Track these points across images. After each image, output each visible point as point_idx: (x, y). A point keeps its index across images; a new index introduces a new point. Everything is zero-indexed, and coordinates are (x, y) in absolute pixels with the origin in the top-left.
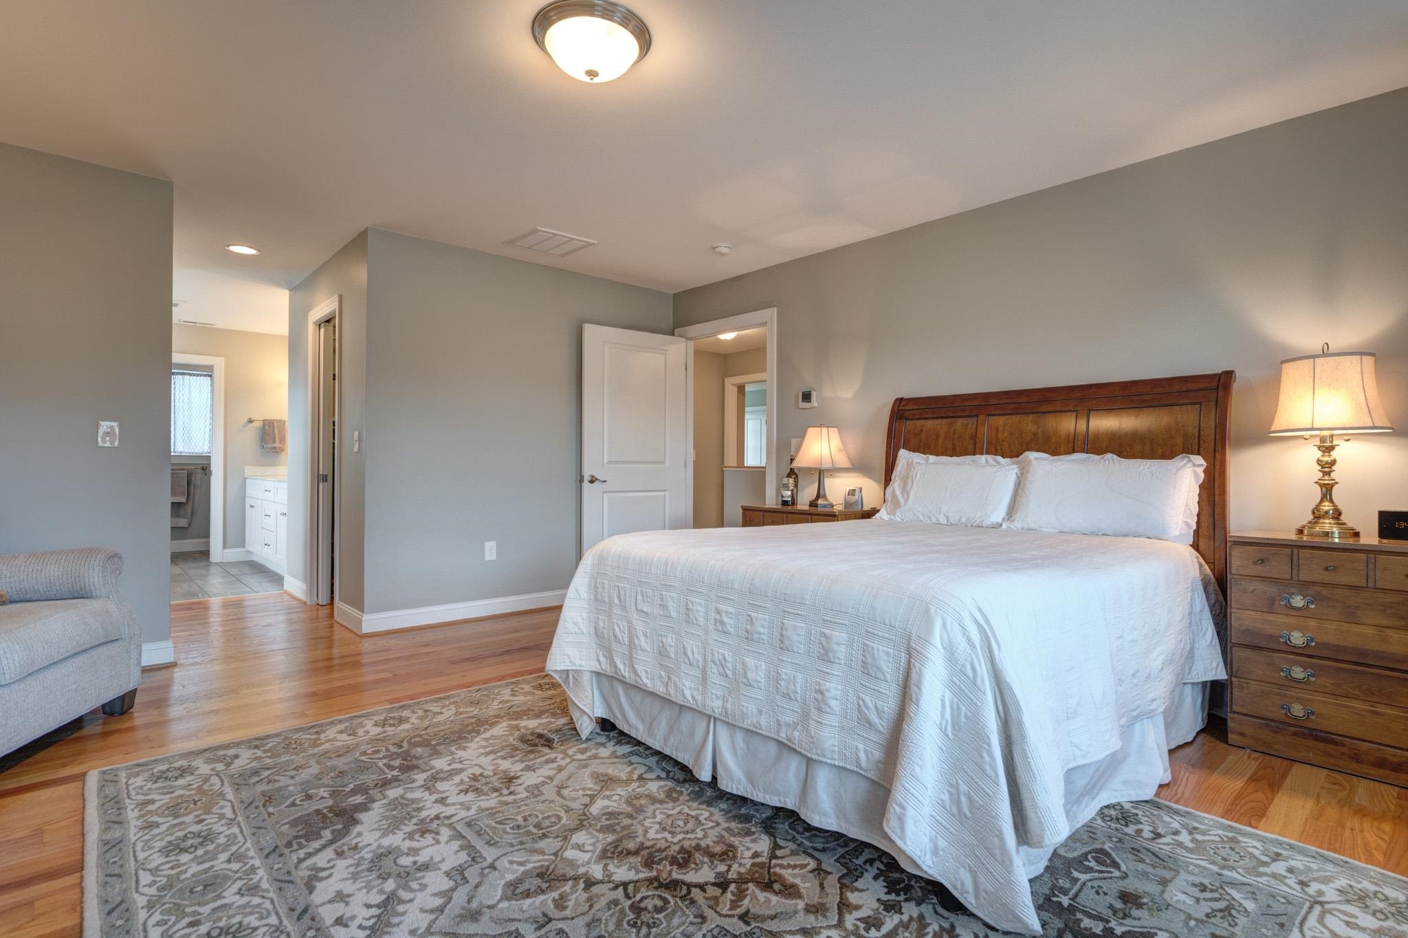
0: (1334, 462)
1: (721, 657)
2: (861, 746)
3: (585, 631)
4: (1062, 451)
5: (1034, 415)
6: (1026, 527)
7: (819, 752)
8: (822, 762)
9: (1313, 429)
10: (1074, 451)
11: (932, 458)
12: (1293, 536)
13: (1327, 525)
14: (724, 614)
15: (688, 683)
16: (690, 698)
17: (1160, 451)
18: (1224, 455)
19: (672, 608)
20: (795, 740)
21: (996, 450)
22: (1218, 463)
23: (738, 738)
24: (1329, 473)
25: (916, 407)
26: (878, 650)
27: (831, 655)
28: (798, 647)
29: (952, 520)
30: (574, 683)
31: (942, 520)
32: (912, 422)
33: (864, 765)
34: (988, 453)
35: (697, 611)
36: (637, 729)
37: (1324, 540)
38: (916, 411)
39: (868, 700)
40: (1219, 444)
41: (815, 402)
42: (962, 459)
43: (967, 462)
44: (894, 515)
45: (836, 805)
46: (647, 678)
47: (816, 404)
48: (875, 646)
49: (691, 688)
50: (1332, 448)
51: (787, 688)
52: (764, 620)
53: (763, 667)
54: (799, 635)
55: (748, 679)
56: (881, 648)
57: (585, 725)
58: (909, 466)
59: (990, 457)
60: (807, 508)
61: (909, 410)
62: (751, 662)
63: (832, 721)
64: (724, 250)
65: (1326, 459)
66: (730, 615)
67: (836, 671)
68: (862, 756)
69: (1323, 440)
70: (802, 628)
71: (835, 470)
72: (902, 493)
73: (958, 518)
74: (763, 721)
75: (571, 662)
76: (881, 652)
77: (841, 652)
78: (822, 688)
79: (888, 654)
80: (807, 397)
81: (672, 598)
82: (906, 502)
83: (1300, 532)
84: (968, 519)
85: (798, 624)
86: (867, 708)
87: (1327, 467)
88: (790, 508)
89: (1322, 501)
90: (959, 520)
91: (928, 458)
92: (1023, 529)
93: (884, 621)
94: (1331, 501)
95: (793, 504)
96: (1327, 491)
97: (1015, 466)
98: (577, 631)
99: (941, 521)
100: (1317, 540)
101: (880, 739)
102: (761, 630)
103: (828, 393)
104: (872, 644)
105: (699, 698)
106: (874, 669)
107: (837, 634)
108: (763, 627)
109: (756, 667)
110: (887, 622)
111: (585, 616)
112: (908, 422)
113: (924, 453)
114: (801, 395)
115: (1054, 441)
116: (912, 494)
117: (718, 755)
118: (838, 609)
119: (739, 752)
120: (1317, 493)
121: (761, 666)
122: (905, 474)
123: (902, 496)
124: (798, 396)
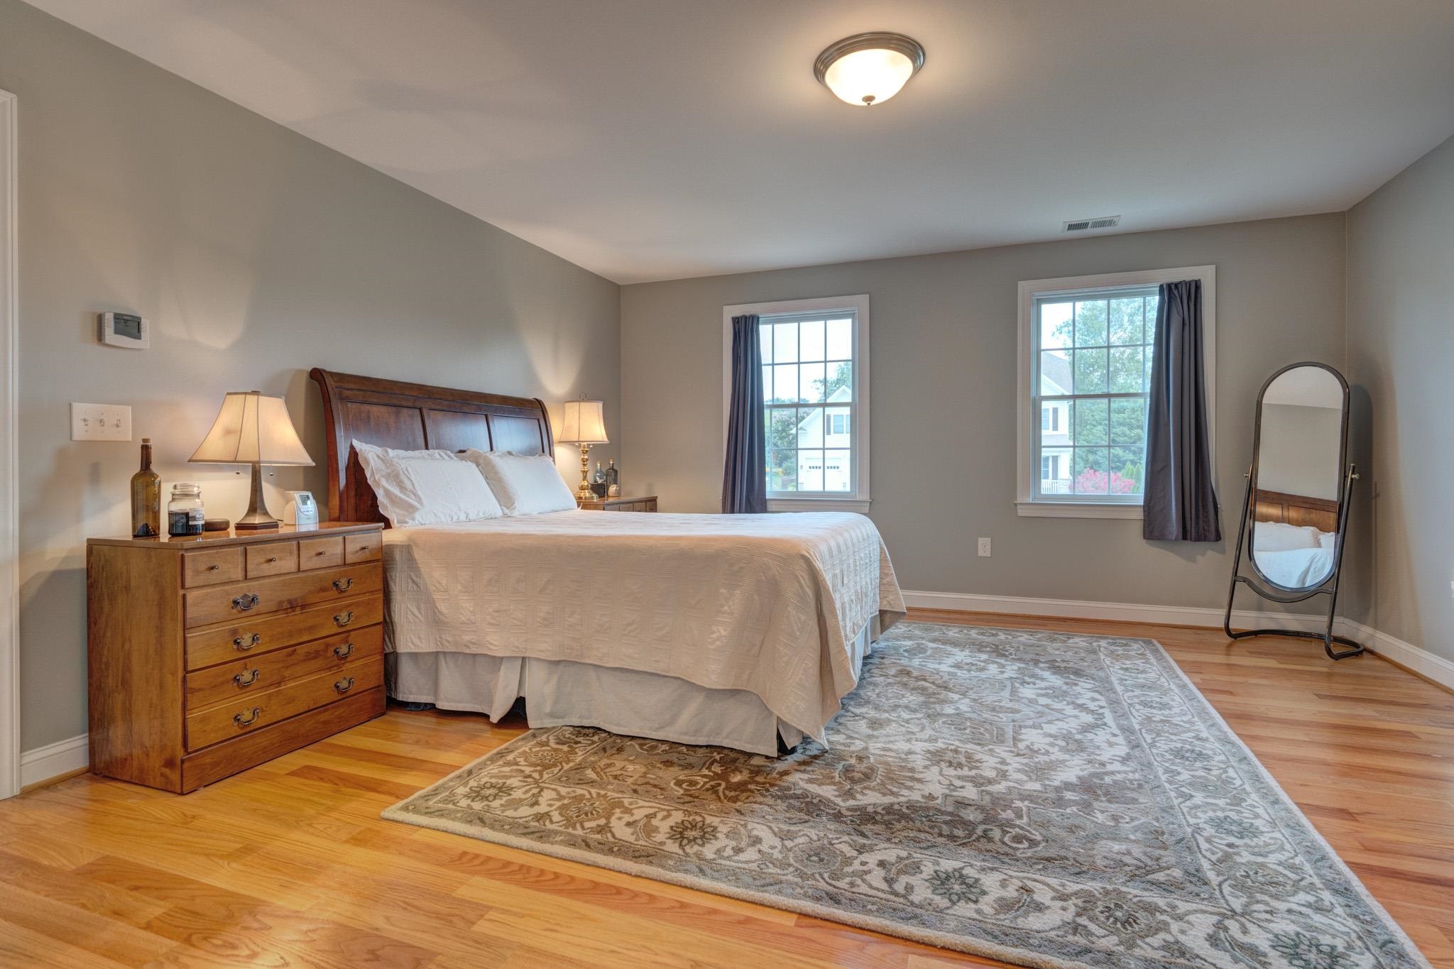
5: (461, 414)
6: (521, 513)
13: (587, 494)
18: (553, 455)
24: (586, 465)
25: (353, 386)
29: (471, 517)
31: (463, 517)
32: (354, 405)
38: (356, 392)
40: (550, 447)
41: (152, 337)
43: (426, 456)
44: (413, 520)
47: (156, 342)
50: (587, 452)
58: (383, 460)
59: (442, 452)
61: (347, 389)
65: (585, 458)
69: (586, 447)
72: (403, 492)
73: (476, 513)
80: (129, 325)
82: (421, 504)
84: (484, 513)
87: (585, 462)
89: (583, 480)
90: (478, 515)
94: (587, 480)
96: (585, 474)
97: (468, 462)
112: (350, 404)
114: (109, 318)
116: (419, 492)
122: (390, 471)
123: (408, 496)
124: (100, 319)
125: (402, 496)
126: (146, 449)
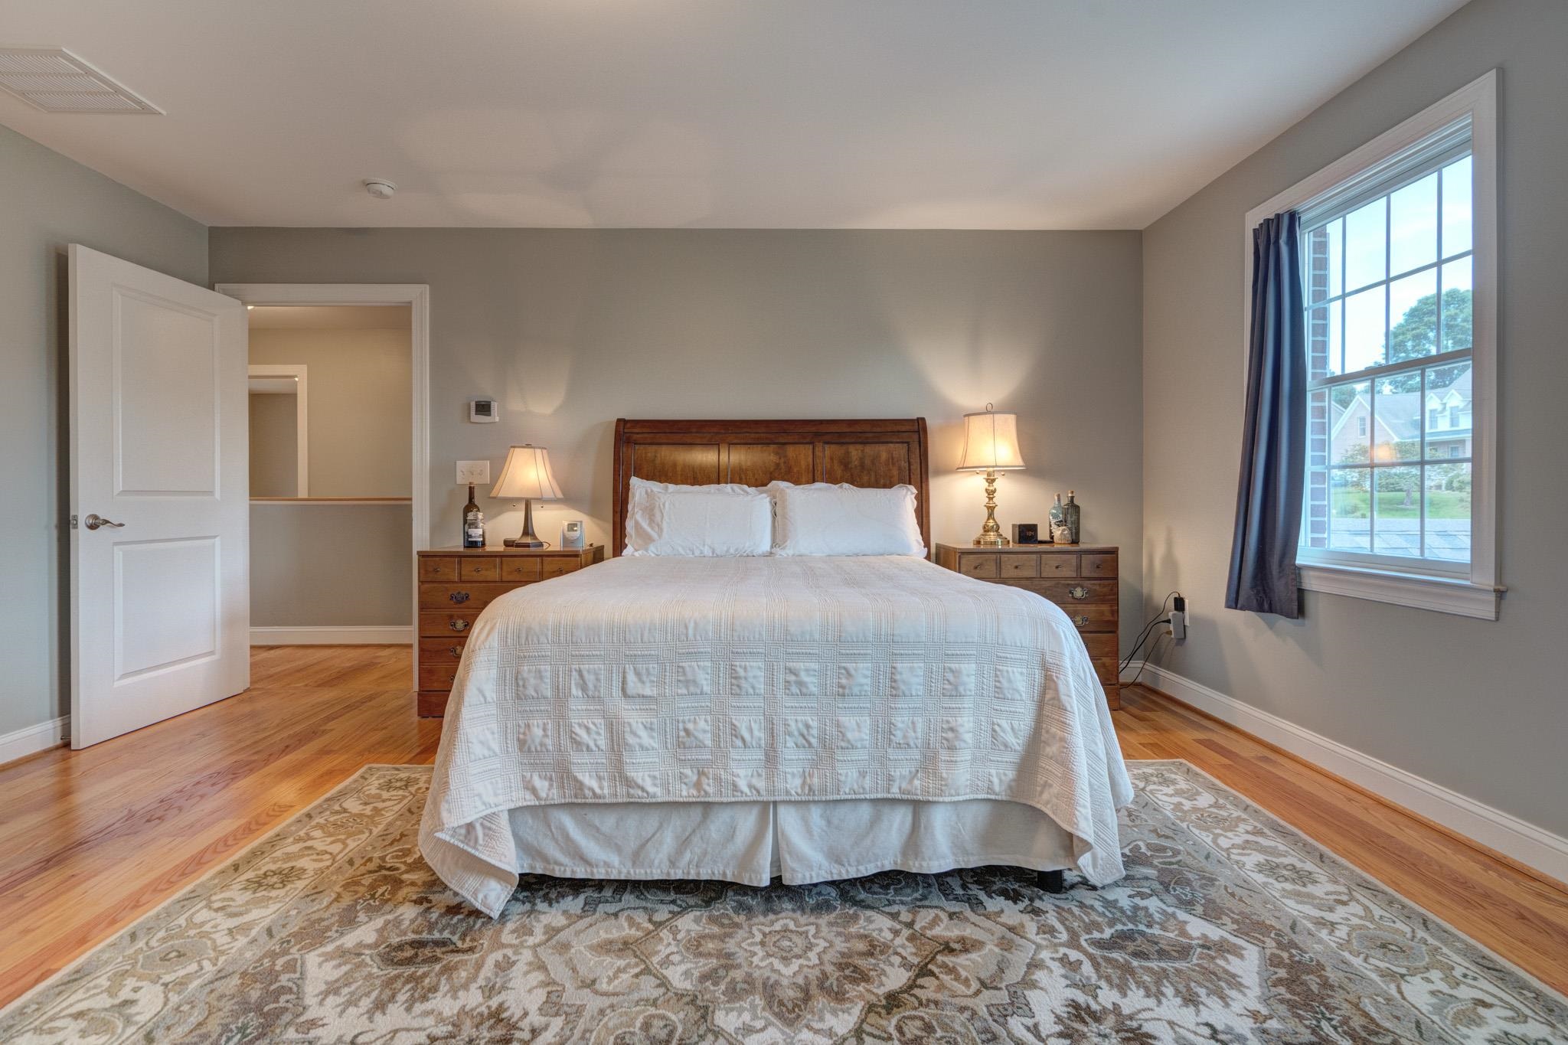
0: (994, 491)
1: (800, 726)
2: (993, 772)
3: (497, 750)
4: (804, 480)
5: (775, 446)
6: (797, 553)
7: (953, 792)
8: (938, 802)
9: (996, 466)
10: (814, 481)
11: (671, 487)
12: (971, 546)
13: (992, 536)
14: (803, 674)
15: (742, 772)
16: (746, 790)
17: (882, 482)
18: (927, 485)
19: (704, 682)
20: (916, 789)
21: (741, 479)
22: (924, 491)
23: (814, 816)
24: (992, 498)
25: (645, 430)
26: (1013, 672)
27: (961, 689)
28: (916, 689)
29: (718, 552)
30: (485, 835)
31: (707, 551)
32: (642, 447)
33: (997, 788)
34: (732, 482)
35: (755, 677)
36: (607, 864)
37: (993, 547)
38: (646, 435)
39: (1004, 723)
40: (924, 476)
41: (496, 416)
42: (705, 488)
43: (712, 491)
44: (647, 550)
45: (953, 843)
46: (655, 785)
47: (497, 419)
48: (1010, 669)
49: (746, 776)
50: (993, 480)
51: (905, 737)
52: (867, 669)
53: (868, 722)
54: (917, 676)
55: (849, 741)
56: (1015, 670)
57: (492, 897)
58: (649, 495)
59: (736, 486)
60: (501, 548)
61: (638, 433)
62: (848, 721)
63: (965, 755)
64: (386, 191)
65: (991, 488)
66: (812, 673)
67: (968, 703)
68: (996, 780)
69: (989, 474)
70: (920, 668)
71: (542, 500)
72: (650, 525)
73: (725, 549)
74: (868, 783)
75: (484, 804)
76: (1017, 675)
77: (970, 682)
78: (953, 724)
79: (1021, 673)
80: (484, 408)
81: (704, 668)
82: (660, 536)
83: (979, 542)
84: (737, 550)
85: (915, 665)
86: (1004, 731)
87: (991, 494)
88: (480, 550)
89: (988, 519)
90: (727, 551)
91: (667, 487)
92: (793, 555)
93: (1015, 643)
94: (994, 519)
95: (483, 544)
96: (991, 510)
97: (764, 495)
98: (486, 753)
99: (706, 553)
100: (989, 548)
101: (1013, 757)
102: (863, 681)
103: (515, 405)
104: (1005, 668)
105: (761, 784)
106: (1011, 691)
107: (966, 665)
108: (866, 677)
109: (858, 724)
110: (1019, 644)
111: (494, 726)
112: (637, 447)
113: (660, 482)
114: (473, 405)
115: (795, 470)
116: (665, 525)
117: (783, 844)
118: (964, 640)
119: (816, 831)
120: (986, 512)
121: (865, 721)
122: (648, 505)
123: (653, 529)
124: (469, 406)
125: (649, 530)
126: (471, 490)
